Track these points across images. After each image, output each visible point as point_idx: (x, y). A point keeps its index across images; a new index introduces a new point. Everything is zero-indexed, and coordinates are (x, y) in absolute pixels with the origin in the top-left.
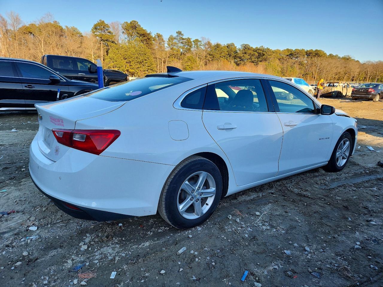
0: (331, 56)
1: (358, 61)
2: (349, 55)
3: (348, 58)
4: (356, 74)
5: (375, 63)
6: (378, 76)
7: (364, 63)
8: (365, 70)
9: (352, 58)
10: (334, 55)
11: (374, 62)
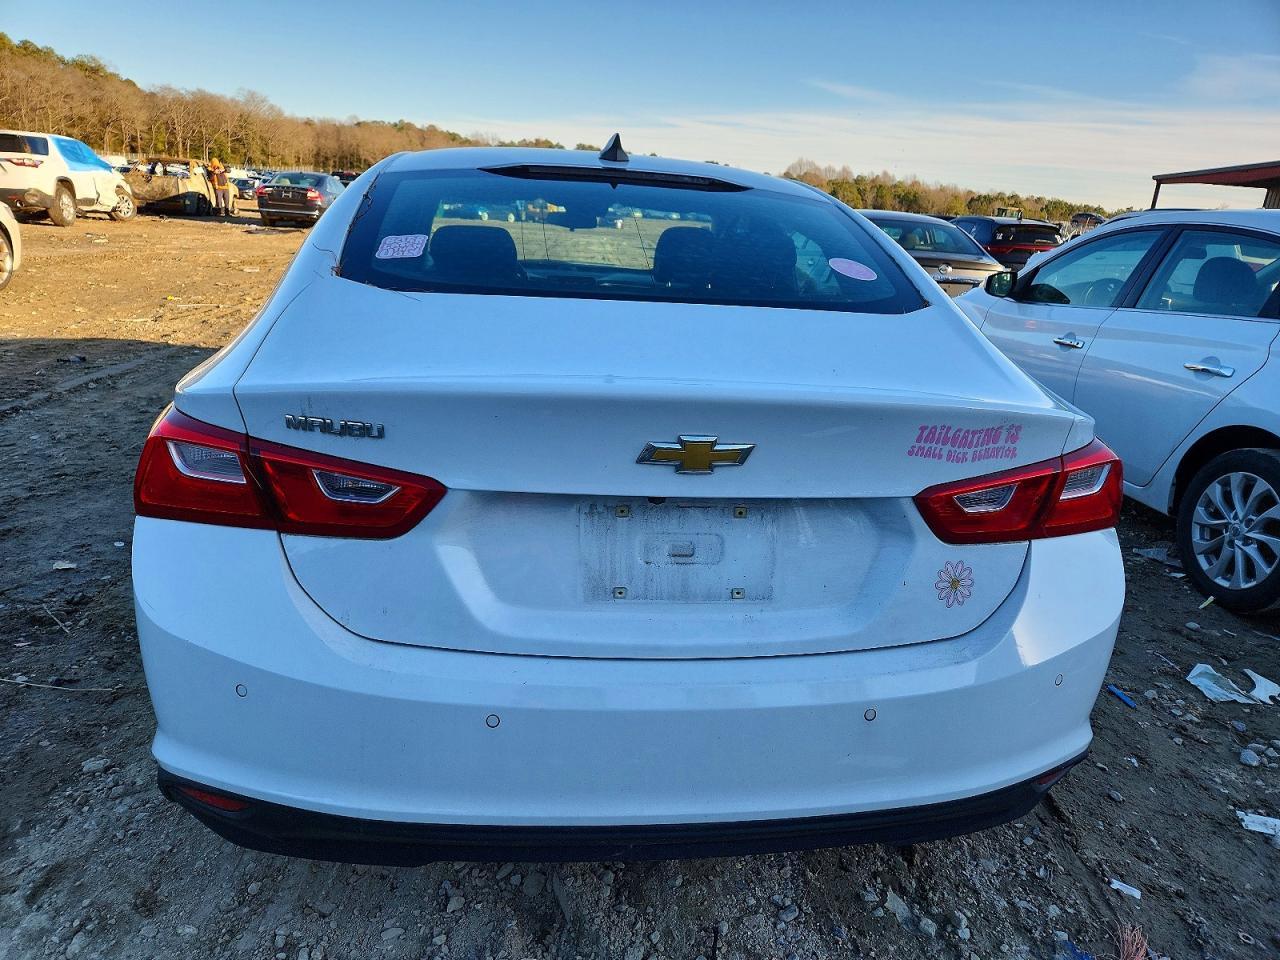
0: (27, 49)
1: (129, 83)
2: (96, 55)
3: (93, 65)
4: (140, 127)
5: (189, 98)
6: (208, 141)
7: (152, 90)
8: (165, 117)
9: (110, 70)
10: (40, 48)
11: (183, 92)
